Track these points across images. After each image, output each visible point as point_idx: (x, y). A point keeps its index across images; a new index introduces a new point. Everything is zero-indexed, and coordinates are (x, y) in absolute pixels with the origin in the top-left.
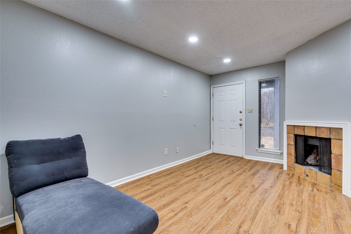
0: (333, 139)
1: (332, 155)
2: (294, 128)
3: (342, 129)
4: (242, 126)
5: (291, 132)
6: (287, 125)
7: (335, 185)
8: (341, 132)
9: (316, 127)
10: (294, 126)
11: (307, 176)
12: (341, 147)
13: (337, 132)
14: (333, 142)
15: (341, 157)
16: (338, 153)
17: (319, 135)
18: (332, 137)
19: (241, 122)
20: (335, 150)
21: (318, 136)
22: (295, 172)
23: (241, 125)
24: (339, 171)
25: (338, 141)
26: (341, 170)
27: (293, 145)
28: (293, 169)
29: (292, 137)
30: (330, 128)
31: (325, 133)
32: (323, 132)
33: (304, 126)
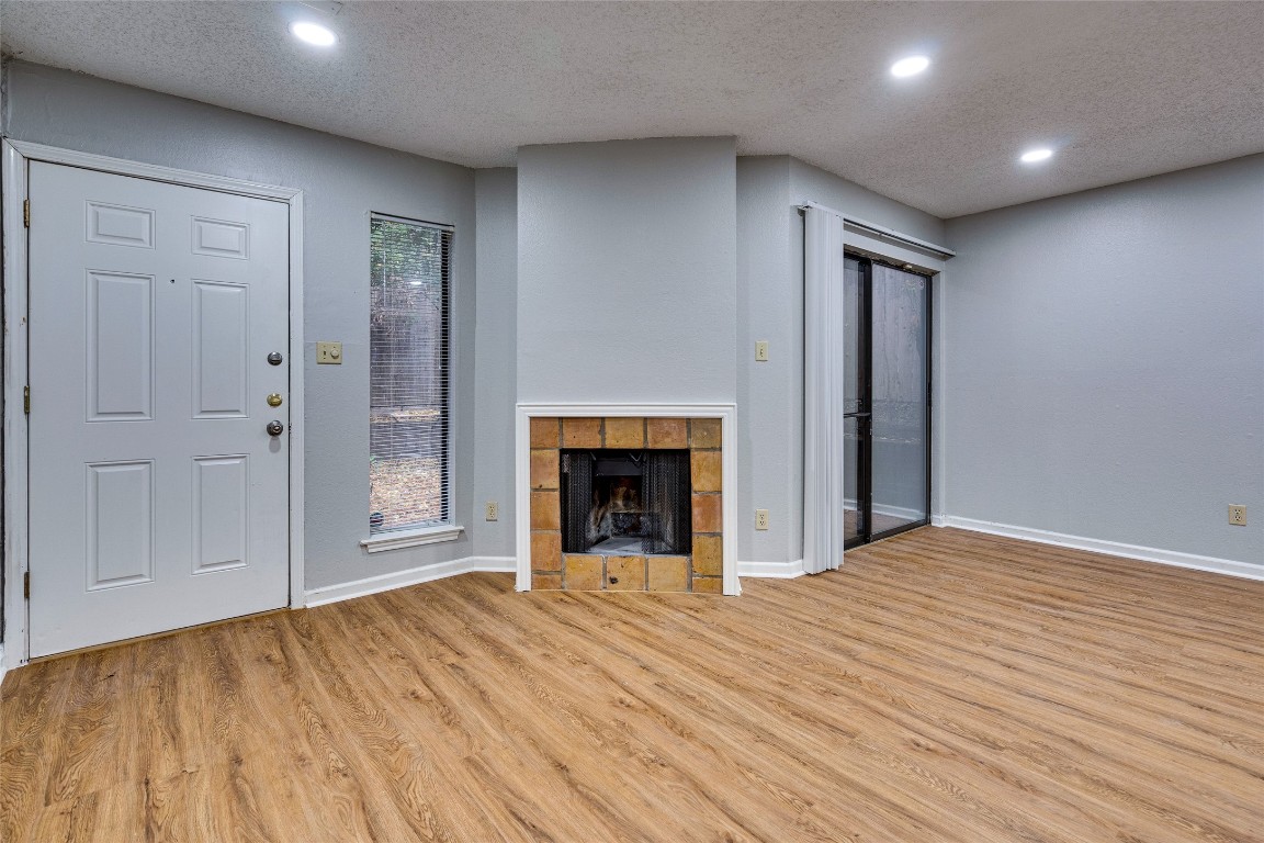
0: (697, 449)
1: (693, 495)
2: (561, 427)
3: (720, 420)
4: (283, 437)
5: (548, 442)
6: (532, 418)
7: (703, 576)
8: (718, 427)
9: (645, 419)
10: (561, 419)
11: (614, 581)
12: (718, 469)
13: (707, 430)
14: (696, 458)
15: (718, 496)
16: (709, 487)
17: (656, 442)
18: (693, 446)
19: (278, 415)
20: (700, 483)
21: (650, 446)
22: (565, 583)
23: (274, 431)
24: (713, 535)
25: (710, 454)
26: (718, 531)
27: (553, 490)
28: (558, 577)
29: (552, 462)
30: (688, 420)
31: (675, 436)
32: (668, 434)
33: (603, 419)
